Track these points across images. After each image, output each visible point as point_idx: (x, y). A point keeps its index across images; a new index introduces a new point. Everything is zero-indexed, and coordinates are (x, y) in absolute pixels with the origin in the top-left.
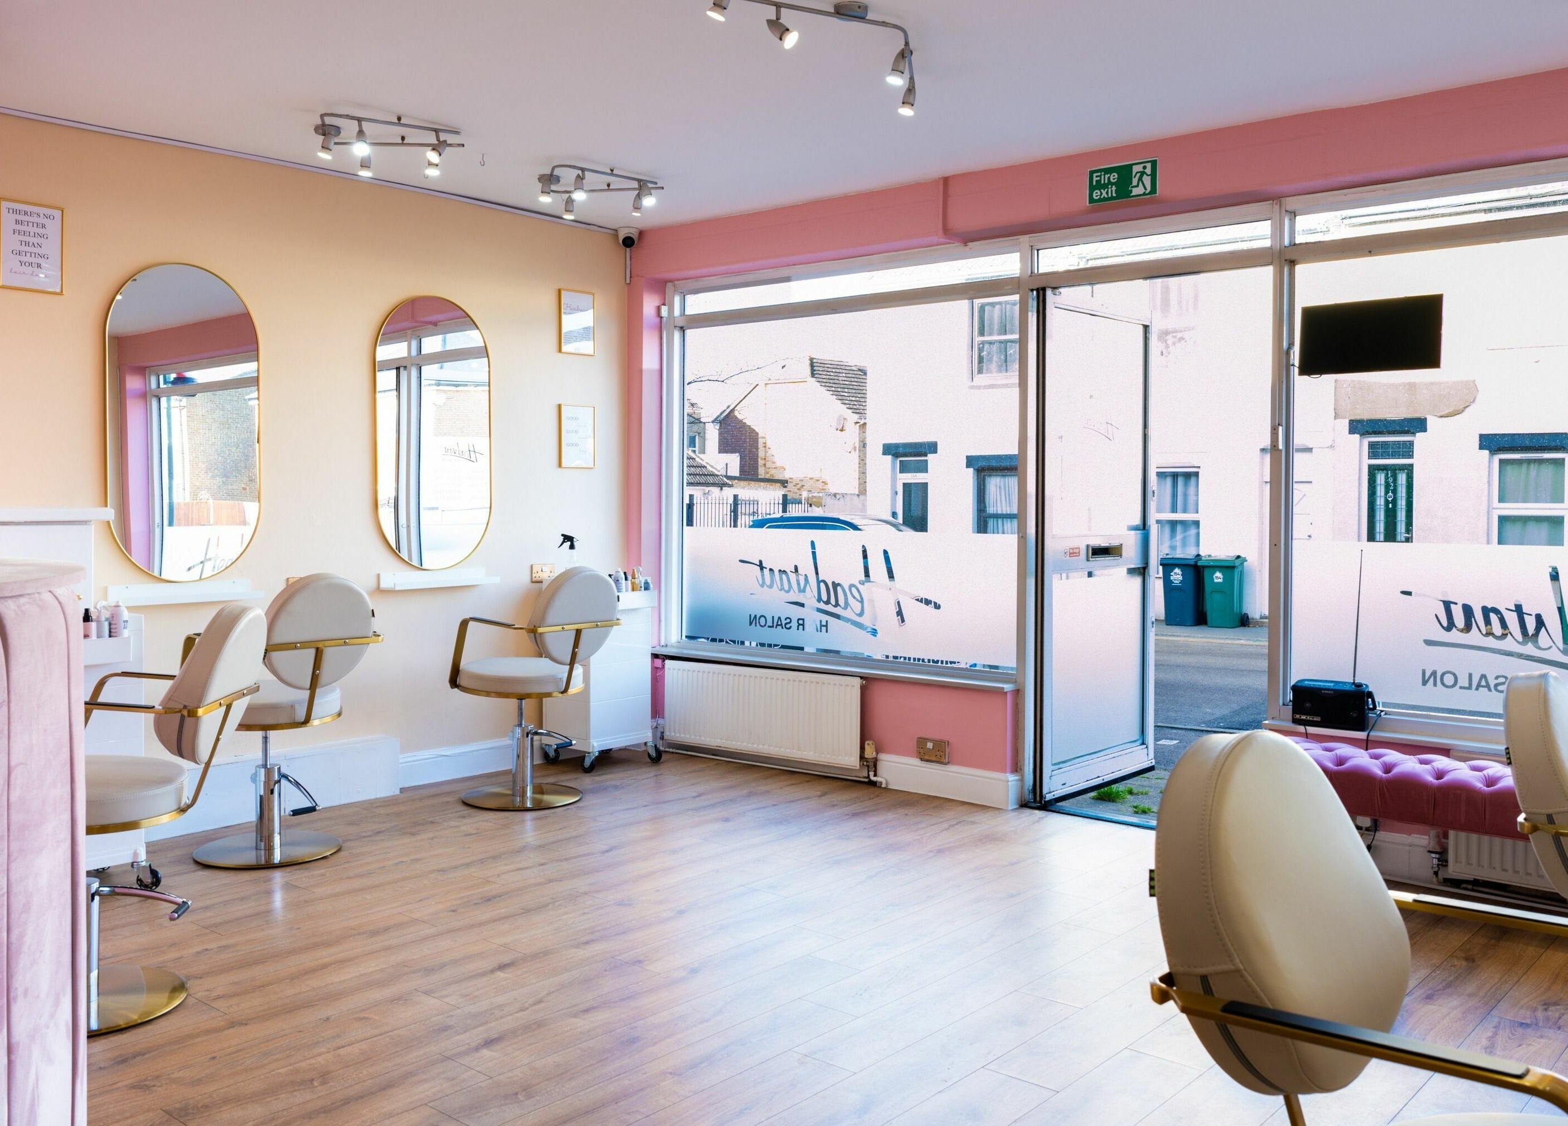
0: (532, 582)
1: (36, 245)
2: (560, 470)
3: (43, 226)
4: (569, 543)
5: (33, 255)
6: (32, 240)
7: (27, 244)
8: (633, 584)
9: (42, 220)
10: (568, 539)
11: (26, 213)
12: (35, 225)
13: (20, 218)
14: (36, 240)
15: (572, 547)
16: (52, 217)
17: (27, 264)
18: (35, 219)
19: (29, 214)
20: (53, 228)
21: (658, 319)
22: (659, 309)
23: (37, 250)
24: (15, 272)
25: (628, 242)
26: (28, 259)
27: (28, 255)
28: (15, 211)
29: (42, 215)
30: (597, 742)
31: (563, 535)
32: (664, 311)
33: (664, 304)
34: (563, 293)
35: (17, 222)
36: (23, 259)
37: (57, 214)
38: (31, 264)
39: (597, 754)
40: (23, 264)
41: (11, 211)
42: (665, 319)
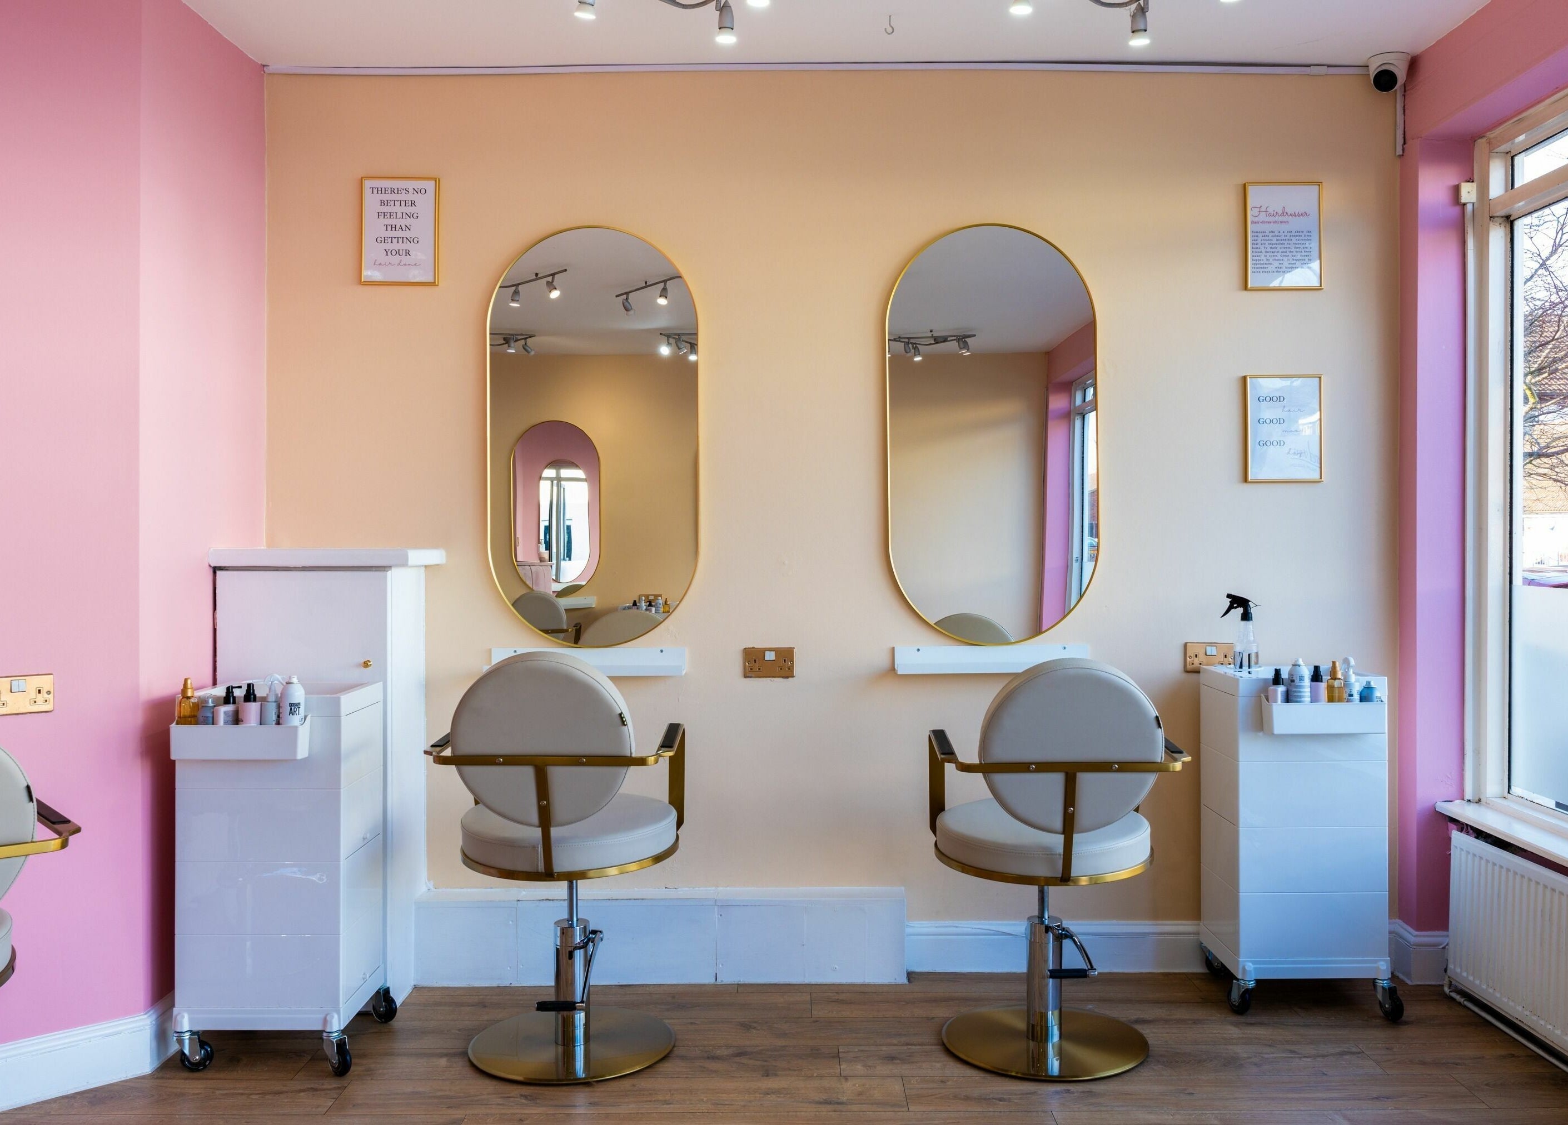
0: (1187, 671)
1: (404, 228)
2: (1245, 485)
3: (413, 203)
4: (1240, 610)
5: (400, 240)
6: (398, 222)
7: (393, 228)
8: (1330, 688)
9: (411, 197)
10: (1238, 602)
11: (392, 191)
12: (403, 203)
13: (385, 197)
14: (403, 222)
15: (1246, 617)
16: (423, 191)
17: (394, 253)
18: (403, 196)
19: (396, 191)
20: (425, 204)
21: (1457, 209)
22: (1456, 190)
23: (406, 234)
24: (380, 264)
25: (1384, 80)
26: (395, 246)
27: (395, 241)
28: (380, 191)
29: (411, 190)
30: (1254, 963)
31: (1229, 596)
32: (1468, 193)
33: (1471, 180)
34: (1251, 190)
35: (382, 203)
36: (389, 246)
37: (430, 185)
38: (398, 252)
39: (1252, 985)
40: (389, 253)
41: (375, 191)
42: (1469, 207)
